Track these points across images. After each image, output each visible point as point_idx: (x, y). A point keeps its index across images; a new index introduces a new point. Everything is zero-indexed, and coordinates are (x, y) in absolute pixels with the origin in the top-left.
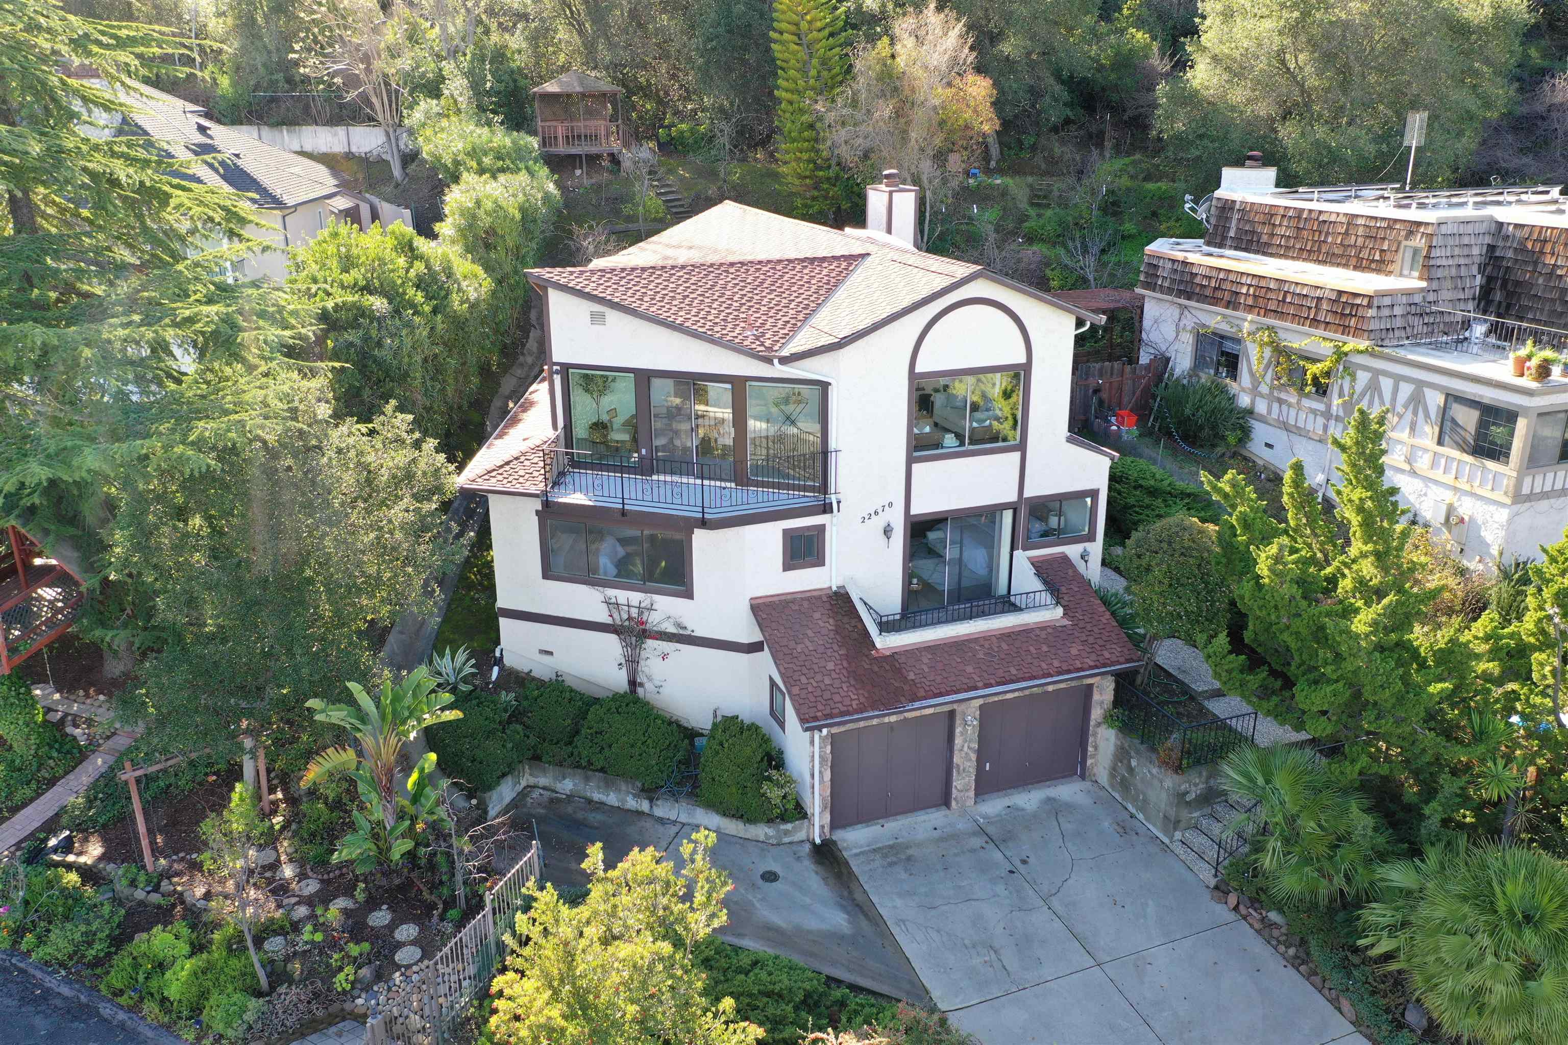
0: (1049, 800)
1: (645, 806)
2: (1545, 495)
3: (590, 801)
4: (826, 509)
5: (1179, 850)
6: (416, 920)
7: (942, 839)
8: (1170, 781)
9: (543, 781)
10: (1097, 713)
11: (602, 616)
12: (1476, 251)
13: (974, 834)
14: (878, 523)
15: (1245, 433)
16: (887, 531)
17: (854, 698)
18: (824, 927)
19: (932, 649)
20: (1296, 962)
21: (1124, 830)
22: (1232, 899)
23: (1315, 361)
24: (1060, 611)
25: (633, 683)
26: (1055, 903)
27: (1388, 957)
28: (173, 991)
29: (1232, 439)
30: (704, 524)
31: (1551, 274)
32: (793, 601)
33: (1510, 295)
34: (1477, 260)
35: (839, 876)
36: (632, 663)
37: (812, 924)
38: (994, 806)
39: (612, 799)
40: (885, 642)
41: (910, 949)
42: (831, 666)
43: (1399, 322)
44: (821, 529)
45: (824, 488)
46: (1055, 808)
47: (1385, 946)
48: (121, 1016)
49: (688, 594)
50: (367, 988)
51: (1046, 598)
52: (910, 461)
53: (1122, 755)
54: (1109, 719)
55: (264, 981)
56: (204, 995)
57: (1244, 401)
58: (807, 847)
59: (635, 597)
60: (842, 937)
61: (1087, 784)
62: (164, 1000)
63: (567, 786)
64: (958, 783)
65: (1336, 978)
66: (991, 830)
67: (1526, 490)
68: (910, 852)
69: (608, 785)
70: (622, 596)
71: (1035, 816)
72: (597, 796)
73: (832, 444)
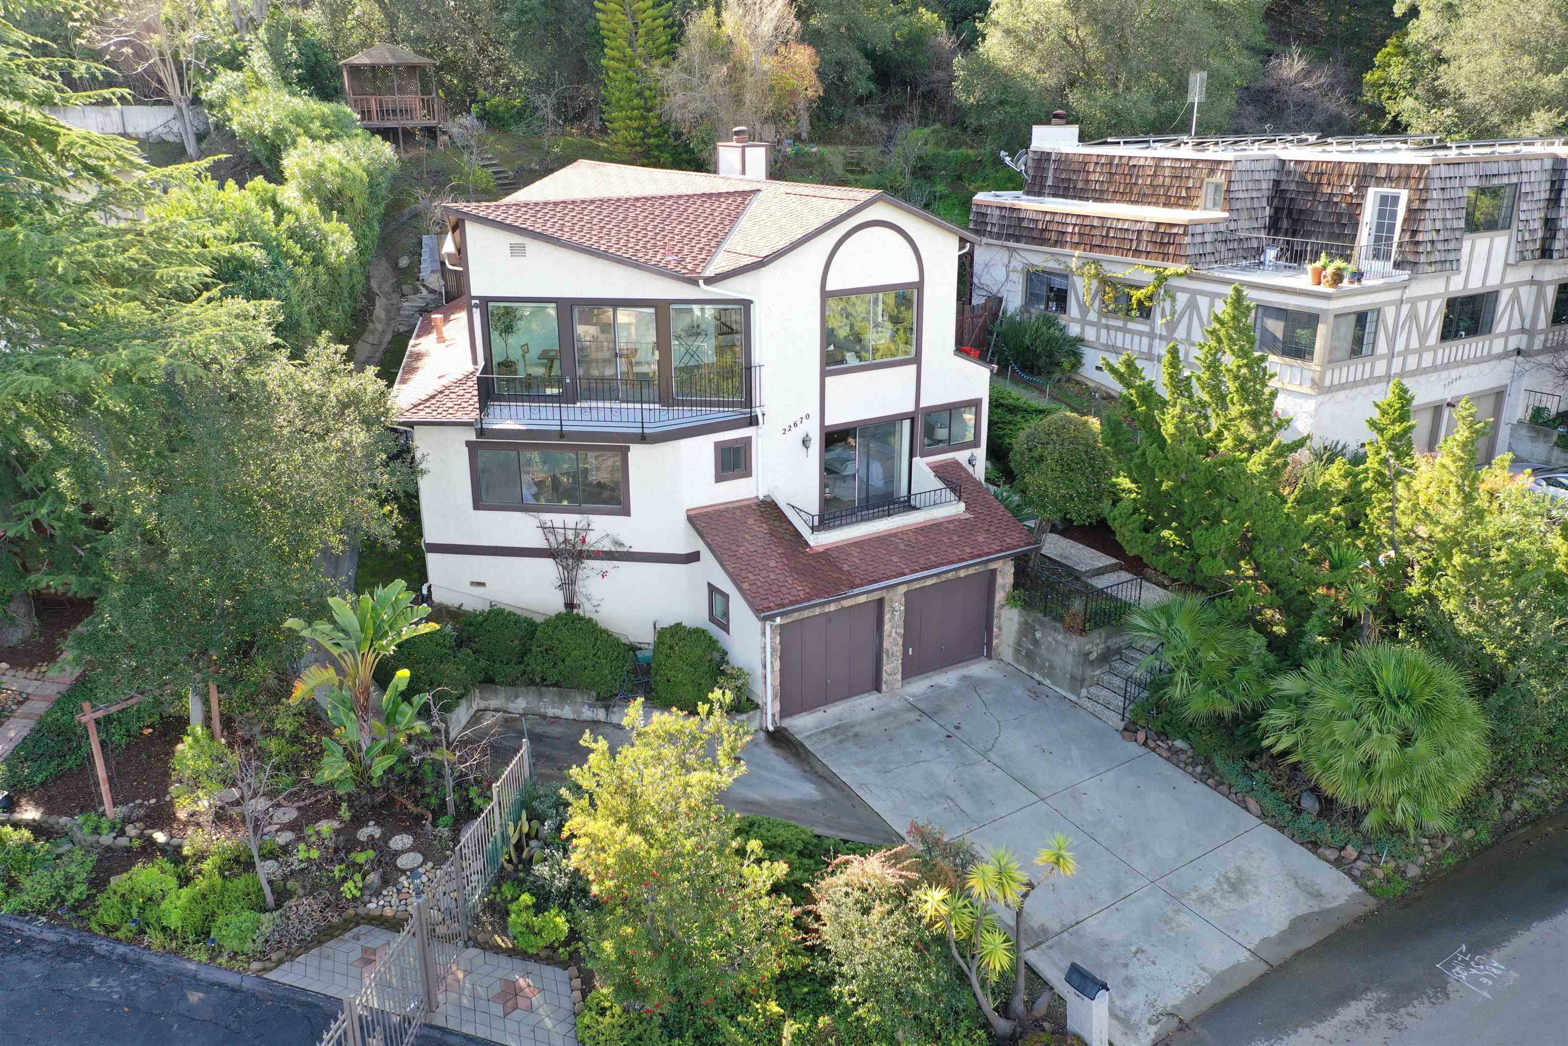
0: (965, 678)
1: (601, 714)
2: (1342, 387)
3: (544, 717)
4: (753, 421)
5: (1088, 704)
6: (407, 830)
7: (879, 718)
8: (1075, 643)
9: (494, 703)
10: (1000, 596)
11: (537, 541)
12: (1264, 185)
13: (909, 710)
14: (798, 434)
15: (1077, 360)
16: (805, 442)
17: (800, 589)
18: (798, 796)
19: (858, 544)
20: (1203, 778)
21: (1036, 695)
22: (1141, 736)
23: (1139, 288)
24: (962, 506)
25: (570, 605)
26: (992, 756)
27: (1285, 753)
28: (174, 920)
29: (1067, 365)
30: (643, 439)
31: (1328, 202)
32: (727, 510)
33: (1295, 221)
34: (1266, 193)
35: (797, 755)
36: (568, 584)
37: (785, 795)
38: (919, 686)
39: (567, 712)
40: (820, 540)
41: (877, 806)
42: (773, 564)
43: (1209, 248)
44: (748, 440)
45: (748, 402)
46: (973, 685)
47: (1286, 742)
48: (121, 949)
49: (626, 512)
50: (377, 894)
51: (949, 495)
52: (824, 374)
53: (1026, 630)
54: (1012, 600)
55: (270, 899)
56: (210, 917)
57: (1074, 330)
58: (762, 735)
59: (571, 520)
60: (816, 803)
61: (994, 663)
62: (164, 929)
63: (520, 705)
64: (887, 667)
65: (1242, 783)
66: (921, 705)
67: (1327, 383)
68: (857, 729)
69: (563, 699)
70: (557, 519)
71: (956, 691)
72: (551, 712)
73: (756, 359)
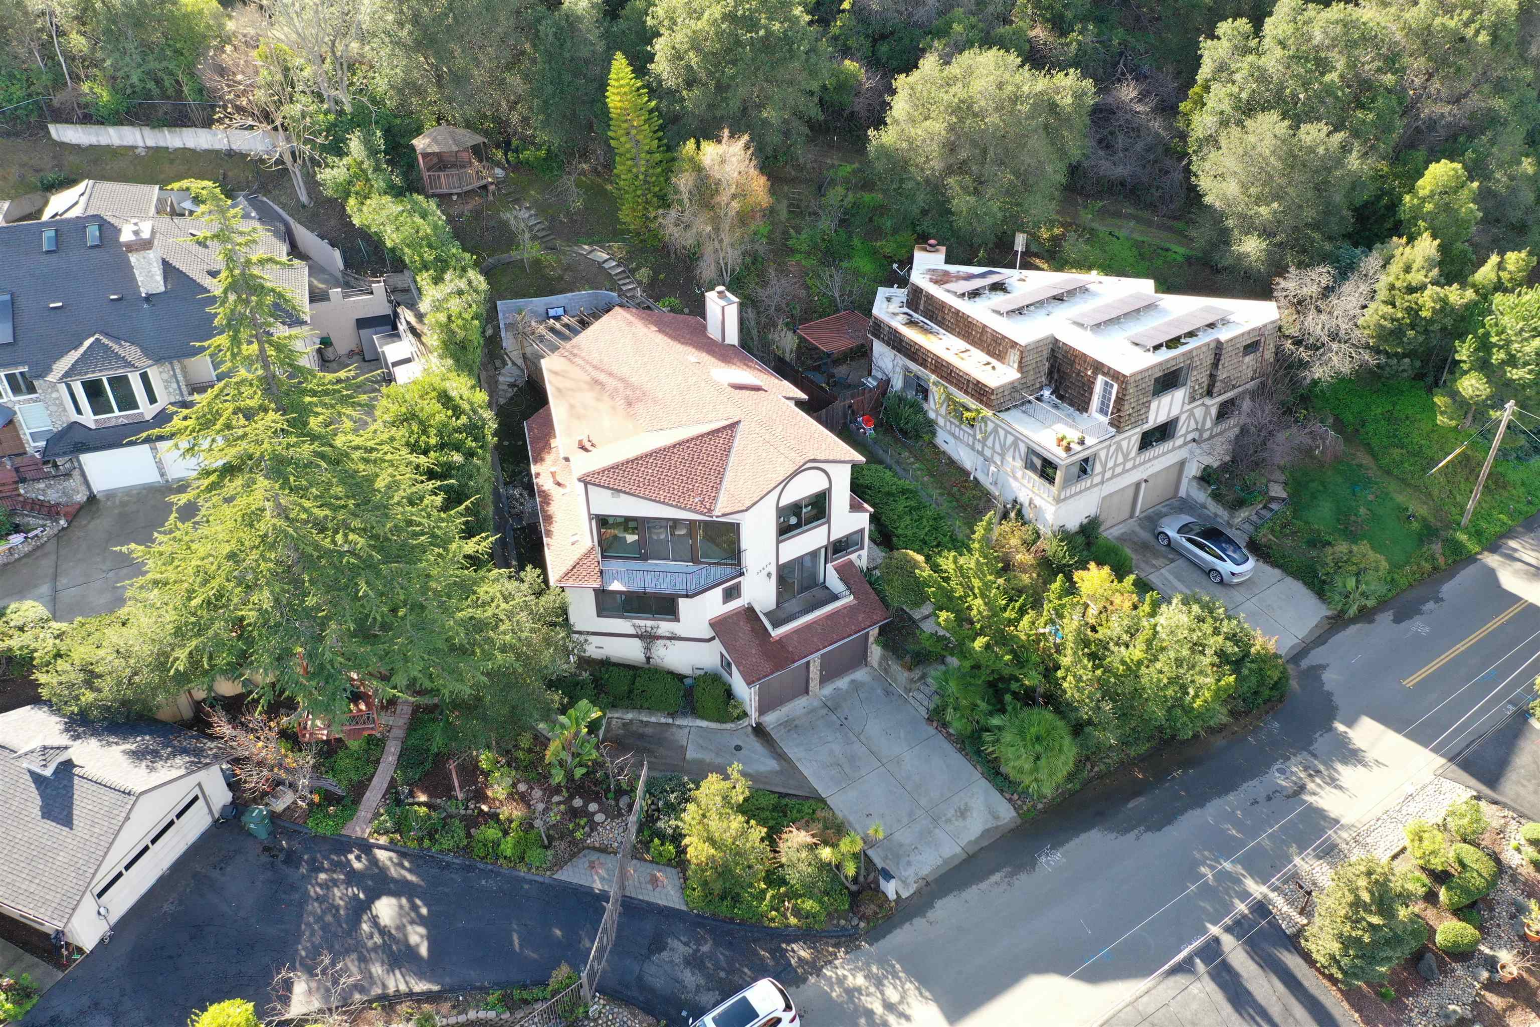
0: (853, 681)
1: (670, 721)
2: (1072, 496)
3: (642, 722)
4: (742, 574)
5: (912, 701)
6: (594, 800)
7: (809, 713)
8: (906, 674)
9: (616, 715)
10: (871, 639)
11: (632, 631)
12: (1045, 353)
13: (822, 707)
14: (765, 572)
15: (934, 434)
16: (769, 575)
17: (768, 667)
18: (769, 769)
19: (797, 631)
20: (961, 750)
21: (888, 693)
22: (935, 724)
23: (968, 410)
24: (852, 597)
25: (648, 658)
26: (862, 737)
27: (993, 752)
28: (509, 853)
29: (926, 438)
30: (687, 596)
31: (1078, 374)
32: (729, 617)
33: (1061, 377)
34: (1045, 356)
35: (768, 741)
36: (647, 649)
37: (763, 769)
38: (828, 690)
39: (653, 719)
40: (776, 633)
41: (806, 773)
42: (754, 652)
43: (1008, 398)
44: (740, 583)
45: (739, 564)
46: (856, 686)
47: (991, 749)
48: (490, 867)
49: (677, 620)
50: (589, 836)
51: (847, 593)
52: (778, 542)
53: (883, 658)
54: (877, 641)
55: (546, 842)
56: (524, 852)
57: (932, 415)
58: (750, 728)
59: (649, 623)
60: (777, 772)
61: (868, 669)
62: (505, 857)
63: (629, 716)
64: (812, 684)
65: (975, 758)
66: (829, 704)
67: (1062, 497)
68: (797, 722)
69: (651, 715)
70: (642, 623)
71: (847, 692)
72: (645, 719)
73: (743, 546)
